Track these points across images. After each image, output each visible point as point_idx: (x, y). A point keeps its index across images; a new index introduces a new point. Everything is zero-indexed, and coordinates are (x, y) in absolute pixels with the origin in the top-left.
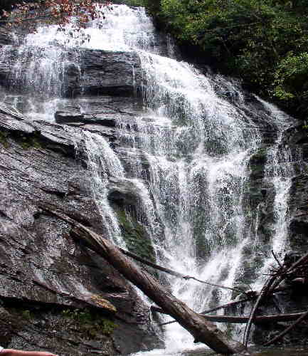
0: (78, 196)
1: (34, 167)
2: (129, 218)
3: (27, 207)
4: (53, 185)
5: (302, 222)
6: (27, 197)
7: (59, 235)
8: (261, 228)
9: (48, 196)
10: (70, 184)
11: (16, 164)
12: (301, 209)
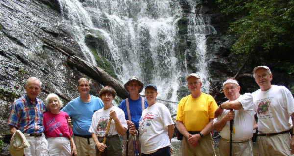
0: (66, 37)
1: (32, 12)
2: (99, 55)
3: (36, 40)
4: (49, 27)
5: (218, 62)
6: (34, 34)
7: (60, 63)
8: (189, 65)
9: (48, 35)
10: (59, 28)
11: (20, 8)
12: (216, 54)
